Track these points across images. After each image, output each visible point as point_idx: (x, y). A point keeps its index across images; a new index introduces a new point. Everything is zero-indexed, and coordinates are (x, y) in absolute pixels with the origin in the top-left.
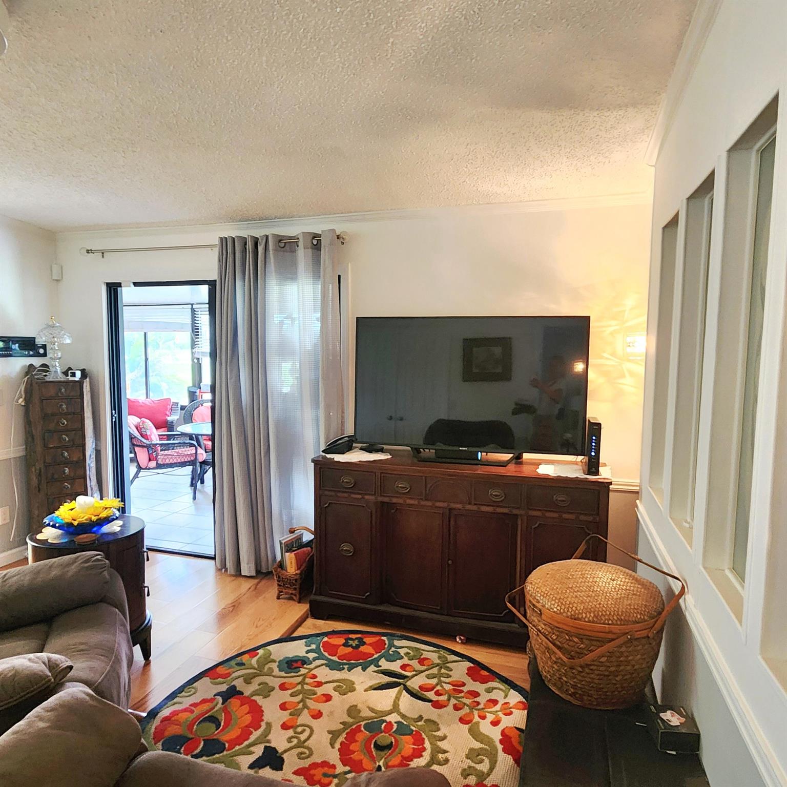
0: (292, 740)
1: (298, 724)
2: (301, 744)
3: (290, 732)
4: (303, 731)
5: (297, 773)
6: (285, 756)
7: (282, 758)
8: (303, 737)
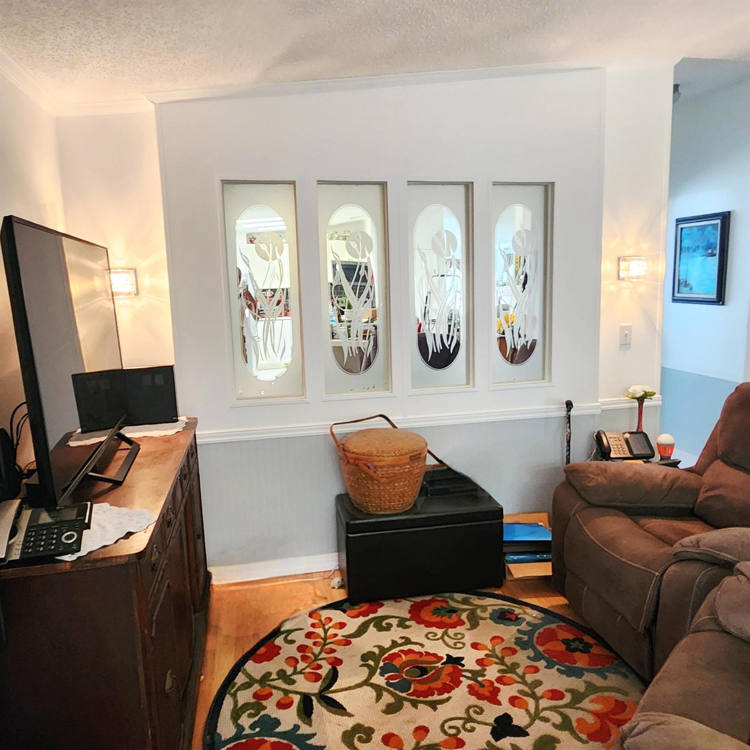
0: (469, 728)
1: (447, 737)
2: (469, 719)
3: (463, 735)
4: (450, 727)
5: (499, 703)
6: (492, 721)
7: (495, 721)
8: (458, 724)
